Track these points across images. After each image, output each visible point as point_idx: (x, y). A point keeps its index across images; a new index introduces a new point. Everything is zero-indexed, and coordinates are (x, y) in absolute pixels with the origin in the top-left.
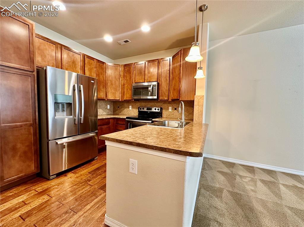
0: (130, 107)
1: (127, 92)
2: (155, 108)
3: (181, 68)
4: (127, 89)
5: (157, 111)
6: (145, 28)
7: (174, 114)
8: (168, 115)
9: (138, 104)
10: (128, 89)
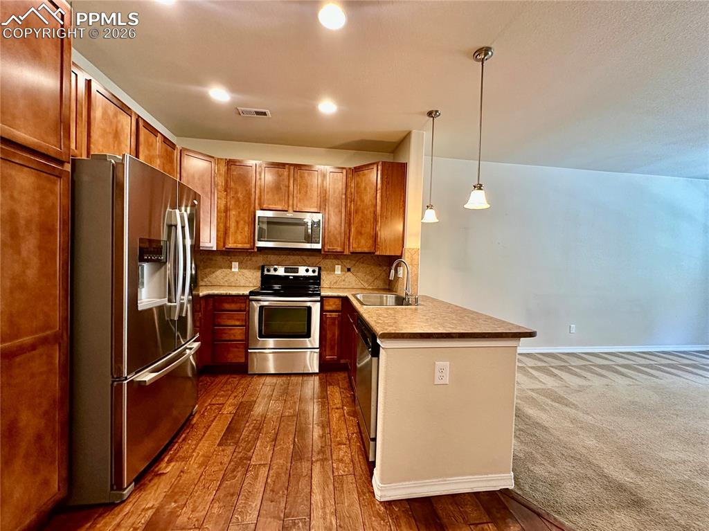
0: (235, 265)
1: (238, 228)
2: (306, 268)
3: (378, 192)
4: (237, 222)
5: (310, 274)
6: (327, 107)
7: (346, 279)
8: (332, 283)
9: (260, 260)
10: (242, 222)
